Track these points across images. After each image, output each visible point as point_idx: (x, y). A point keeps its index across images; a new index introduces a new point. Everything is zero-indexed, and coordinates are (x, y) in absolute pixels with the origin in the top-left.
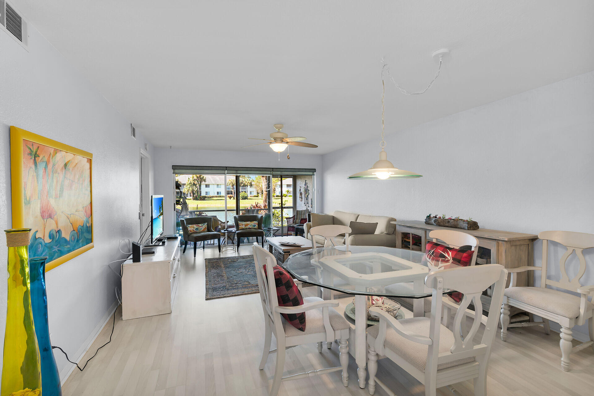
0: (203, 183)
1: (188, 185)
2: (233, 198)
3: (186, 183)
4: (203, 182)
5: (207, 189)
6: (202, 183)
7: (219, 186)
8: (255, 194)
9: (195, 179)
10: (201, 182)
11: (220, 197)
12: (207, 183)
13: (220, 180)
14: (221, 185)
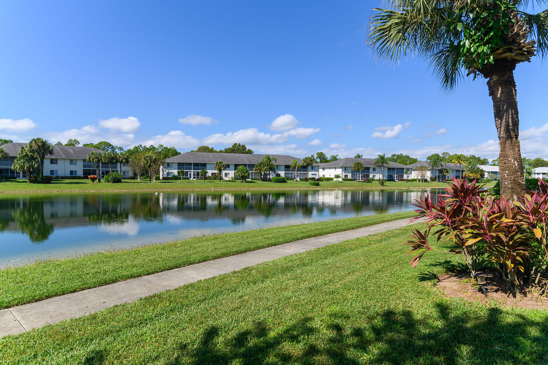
0: (48, 156)
1: (20, 158)
2: (97, 180)
3: (18, 156)
4: (48, 154)
5: (54, 167)
6: (46, 157)
7: (74, 162)
8: (131, 174)
9: (33, 150)
10: (43, 156)
11: (75, 178)
12: (53, 157)
13: (75, 154)
14: (76, 160)
